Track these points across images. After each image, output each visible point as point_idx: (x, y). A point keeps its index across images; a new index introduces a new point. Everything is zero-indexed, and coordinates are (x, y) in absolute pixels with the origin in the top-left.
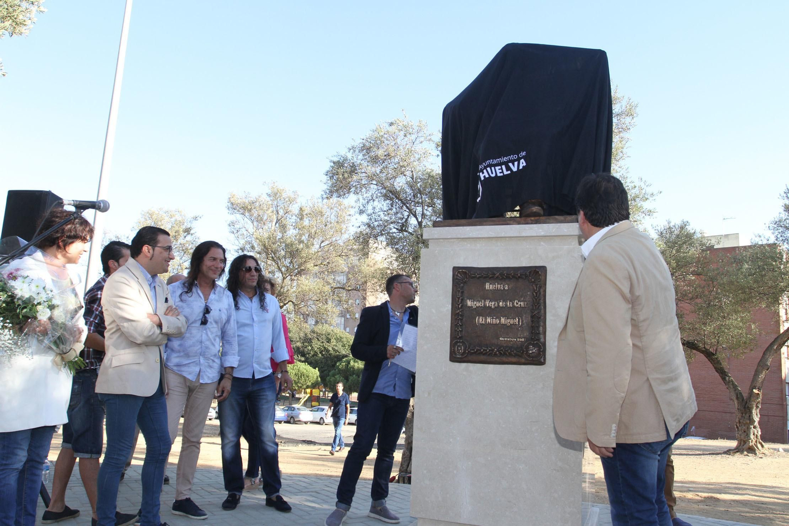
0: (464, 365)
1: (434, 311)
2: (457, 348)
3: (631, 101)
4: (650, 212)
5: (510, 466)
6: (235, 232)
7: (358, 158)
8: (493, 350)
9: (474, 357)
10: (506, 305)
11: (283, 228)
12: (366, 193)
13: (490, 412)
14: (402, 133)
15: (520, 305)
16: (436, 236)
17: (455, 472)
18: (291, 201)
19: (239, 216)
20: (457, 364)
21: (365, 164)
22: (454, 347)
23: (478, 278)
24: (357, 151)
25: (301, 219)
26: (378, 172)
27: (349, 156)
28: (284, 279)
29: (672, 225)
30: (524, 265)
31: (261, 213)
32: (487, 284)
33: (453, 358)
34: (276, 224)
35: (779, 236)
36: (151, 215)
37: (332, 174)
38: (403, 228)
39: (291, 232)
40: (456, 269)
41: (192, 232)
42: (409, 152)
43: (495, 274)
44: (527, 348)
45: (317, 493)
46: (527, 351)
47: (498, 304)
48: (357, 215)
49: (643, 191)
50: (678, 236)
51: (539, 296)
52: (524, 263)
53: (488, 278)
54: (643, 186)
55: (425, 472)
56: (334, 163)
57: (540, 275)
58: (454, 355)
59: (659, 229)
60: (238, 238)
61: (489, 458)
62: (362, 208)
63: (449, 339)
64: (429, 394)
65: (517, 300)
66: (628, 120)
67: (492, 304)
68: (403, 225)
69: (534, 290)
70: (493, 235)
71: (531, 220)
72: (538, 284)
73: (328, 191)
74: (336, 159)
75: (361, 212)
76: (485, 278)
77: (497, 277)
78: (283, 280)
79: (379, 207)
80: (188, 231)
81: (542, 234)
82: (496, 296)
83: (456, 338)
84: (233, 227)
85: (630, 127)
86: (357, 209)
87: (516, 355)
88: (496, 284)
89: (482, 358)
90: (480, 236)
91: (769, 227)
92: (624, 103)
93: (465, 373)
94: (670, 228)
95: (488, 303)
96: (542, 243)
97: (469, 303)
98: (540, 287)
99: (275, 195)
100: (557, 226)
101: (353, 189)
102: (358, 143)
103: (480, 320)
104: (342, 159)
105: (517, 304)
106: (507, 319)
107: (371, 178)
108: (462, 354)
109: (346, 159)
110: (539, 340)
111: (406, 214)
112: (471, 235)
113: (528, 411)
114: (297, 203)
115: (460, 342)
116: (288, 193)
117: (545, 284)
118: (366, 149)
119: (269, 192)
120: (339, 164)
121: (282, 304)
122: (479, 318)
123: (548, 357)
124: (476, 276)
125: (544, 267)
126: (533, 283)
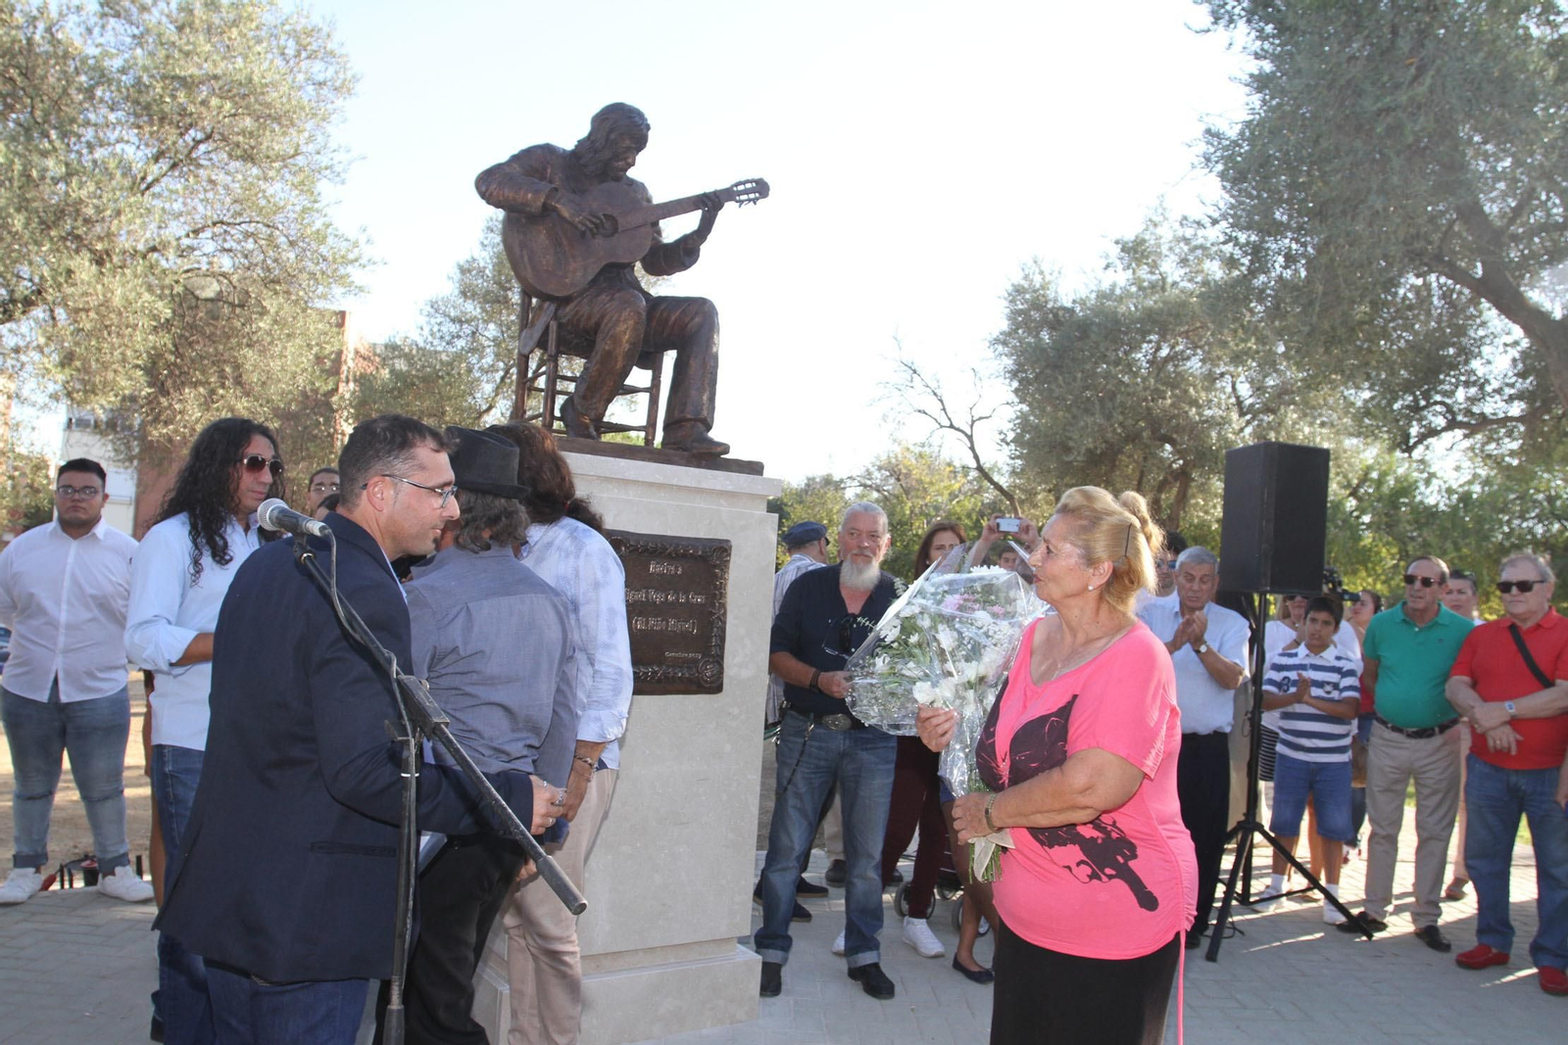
5: (666, 851)
8: (657, 672)
10: (678, 599)
15: (697, 599)
23: (642, 551)
32: (651, 563)
35: (435, 329)
43: (667, 548)
44: (705, 669)
46: (703, 675)
47: (667, 597)
53: (652, 554)
65: (693, 591)
67: (657, 597)
70: (659, 478)
76: (648, 552)
82: (664, 583)
87: (687, 680)
88: (666, 564)
90: (640, 479)
95: (651, 596)
96: (722, 502)
103: (639, 623)
105: (692, 598)
106: (678, 622)
113: (694, 765)
117: (729, 570)
122: (637, 619)
123: (726, 681)
124: (637, 549)
125: (728, 541)
126: (715, 566)
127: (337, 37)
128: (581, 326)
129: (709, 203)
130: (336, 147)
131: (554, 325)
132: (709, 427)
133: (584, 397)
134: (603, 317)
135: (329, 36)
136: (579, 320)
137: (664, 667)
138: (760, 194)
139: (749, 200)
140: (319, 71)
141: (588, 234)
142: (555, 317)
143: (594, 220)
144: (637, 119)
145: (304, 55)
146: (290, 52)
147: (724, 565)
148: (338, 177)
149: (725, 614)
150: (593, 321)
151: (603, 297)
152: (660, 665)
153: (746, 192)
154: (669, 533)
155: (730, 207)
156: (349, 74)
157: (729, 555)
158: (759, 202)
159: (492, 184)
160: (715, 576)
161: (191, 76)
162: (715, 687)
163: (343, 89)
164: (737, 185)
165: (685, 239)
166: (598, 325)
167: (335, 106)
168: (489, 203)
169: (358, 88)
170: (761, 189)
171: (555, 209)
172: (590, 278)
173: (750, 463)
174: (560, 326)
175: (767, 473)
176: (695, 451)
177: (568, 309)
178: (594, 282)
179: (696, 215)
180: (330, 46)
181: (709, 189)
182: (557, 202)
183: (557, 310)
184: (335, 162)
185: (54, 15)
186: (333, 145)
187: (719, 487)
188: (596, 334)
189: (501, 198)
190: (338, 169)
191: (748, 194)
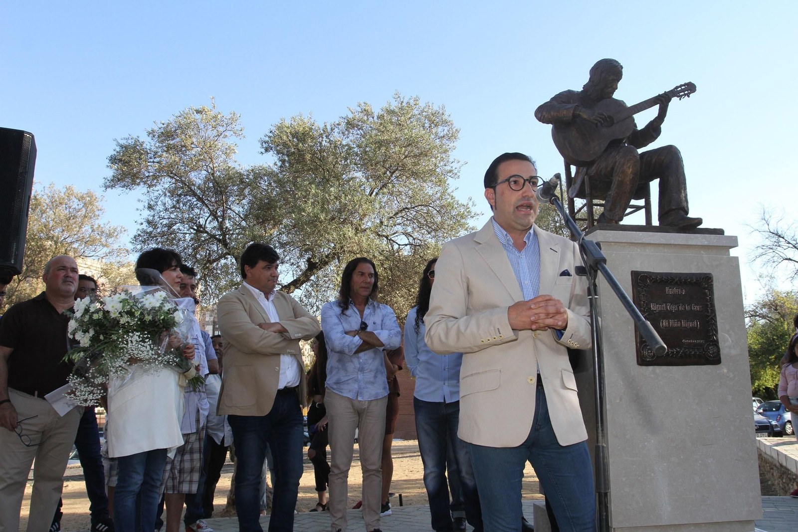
0: (651, 368)
1: (618, 315)
2: (646, 351)
5: (700, 462)
9: (662, 360)
10: (685, 308)
13: (679, 412)
15: (697, 308)
16: (611, 239)
17: (653, 475)
20: (644, 367)
23: (660, 283)
24: (157, 136)
30: (693, 272)
32: (667, 288)
33: (641, 362)
37: (116, 160)
40: (633, 274)
43: (674, 280)
44: (708, 349)
46: (708, 353)
47: (678, 307)
48: (145, 211)
51: (713, 301)
52: (694, 270)
53: (666, 284)
58: (641, 359)
61: (682, 457)
63: (635, 343)
64: (621, 400)
65: (693, 304)
67: (674, 308)
69: (708, 295)
70: (663, 241)
72: (710, 290)
73: (111, 179)
74: (125, 143)
76: (664, 283)
77: (676, 283)
81: (706, 243)
82: (675, 299)
87: (699, 356)
88: (675, 288)
89: (669, 360)
90: (652, 242)
93: (652, 376)
95: (669, 307)
96: (702, 252)
97: (653, 307)
103: (664, 323)
105: (694, 308)
106: (688, 322)
110: (716, 341)
112: (644, 241)
113: (710, 408)
117: (713, 291)
120: (128, 149)
122: (662, 322)
123: (722, 357)
124: (657, 280)
125: (710, 274)
126: (706, 288)
127: (447, 113)
128: (603, 173)
129: (663, 99)
130: (453, 160)
131: (586, 178)
132: (687, 213)
133: (611, 210)
134: (615, 163)
135: (443, 114)
136: (601, 171)
137: (683, 349)
138: (690, 90)
139: (685, 95)
140: (441, 130)
141: (599, 124)
142: (587, 174)
143: (602, 116)
144: (615, 63)
145: (433, 125)
146: (427, 125)
147: (710, 288)
148: (456, 176)
149: (715, 316)
150: (609, 169)
151: (613, 154)
152: (680, 348)
153: (683, 91)
154: (674, 271)
155: (675, 100)
156: (454, 130)
157: (712, 281)
158: (691, 95)
159: (544, 113)
160: (706, 294)
161: (386, 140)
162: (715, 360)
163: (452, 136)
164: (677, 88)
165: (651, 123)
166: (613, 169)
167: (449, 147)
168: (543, 123)
169: (460, 135)
170: (690, 88)
171: (579, 116)
172: (603, 149)
173: (715, 229)
174: (591, 178)
175: (726, 234)
176: (681, 226)
177: (594, 168)
178: (606, 150)
179: (657, 107)
180: (444, 117)
181: (662, 92)
182: (580, 112)
183: (587, 170)
184: (453, 169)
185: (329, 130)
186: (451, 160)
187: (700, 244)
188: (612, 176)
189: (550, 117)
190: (455, 171)
191: (684, 92)
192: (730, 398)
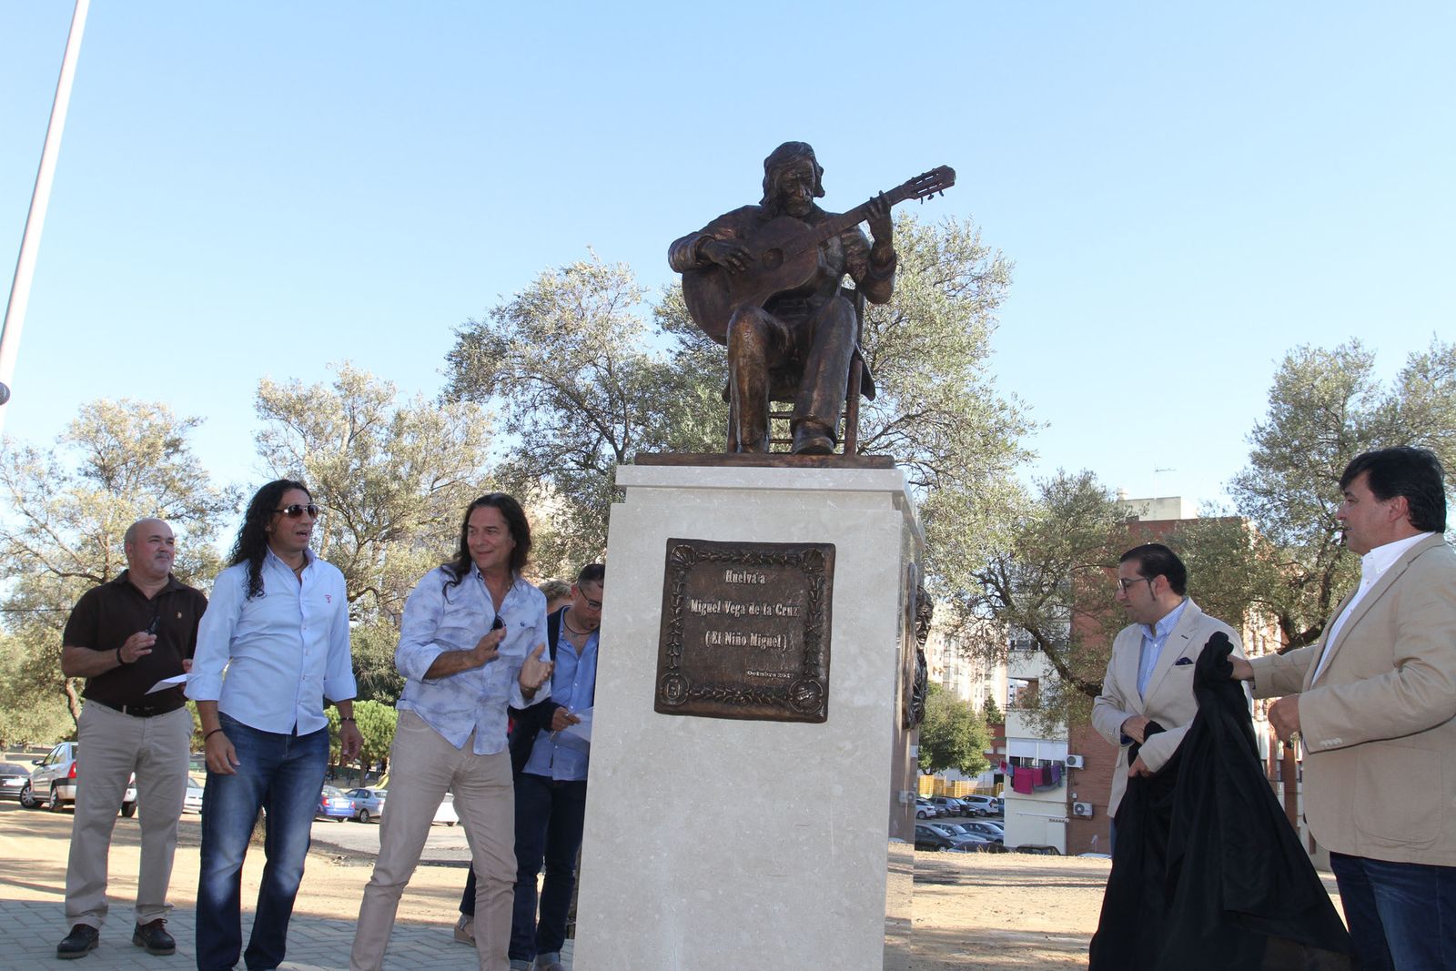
0: (680, 719)
1: (630, 619)
2: (670, 688)
3: (1003, 256)
4: (1027, 456)
5: (756, 906)
6: (269, 453)
7: (510, 330)
8: (735, 693)
9: (699, 706)
10: (762, 611)
11: (363, 450)
12: (523, 394)
13: (725, 807)
14: (590, 287)
15: (786, 612)
16: (639, 482)
17: (657, 916)
18: (381, 400)
19: (277, 424)
20: (668, 718)
21: (519, 340)
22: (664, 686)
23: (713, 561)
24: (507, 316)
25: (398, 435)
26: (545, 357)
27: (492, 324)
28: (360, 546)
29: (1066, 477)
30: (795, 540)
31: (321, 419)
32: (728, 572)
33: (662, 706)
34: (349, 442)
36: (101, 410)
37: (458, 358)
38: (589, 461)
39: (379, 459)
40: (672, 543)
41: (181, 448)
42: (604, 325)
43: (743, 555)
44: (796, 690)
45: (399, 955)
46: (795, 698)
47: (747, 609)
48: (504, 435)
49: (1019, 417)
50: (1076, 498)
51: (820, 598)
52: (796, 537)
53: (730, 562)
54: (1018, 408)
55: (601, 916)
56: (463, 337)
57: (823, 560)
58: (663, 701)
59: (1045, 483)
60: (275, 464)
61: (720, 892)
62: (513, 420)
63: (655, 671)
64: (615, 772)
65: (780, 602)
66: (996, 287)
67: (736, 609)
68: (588, 456)
69: (812, 587)
71: (812, 460)
72: (818, 576)
73: (451, 389)
74: (466, 331)
75: (512, 429)
76: (724, 560)
77: (747, 561)
78: (359, 548)
79: (544, 421)
80: (174, 445)
81: (831, 485)
82: (744, 594)
83: (667, 672)
84: (265, 443)
85: (999, 300)
86: (503, 424)
87: (776, 704)
88: (745, 573)
89: (714, 707)
90: (718, 485)
91: (1228, 489)
92: (990, 259)
93: (681, 734)
94: (1063, 483)
95: (728, 607)
96: (829, 502)
97: (695, 606)
98: (823, 581)
99: (350, 387)
100: (857, 474)
101: (498, 386)
102: (508, 301)
103: (713, 638)
104: (480, 330)
105: (780, 610)
106: (762, 637)
107: (532, 368)
108: (678, 699)
109: (484, 330)
110: (816, 676)
111: (595, 436)
112: (702, 483)
113: (792, 806)
114: (391, 403)
115: (673, 677)
116: (374, 383)
117: (832, 578)
118: (523, 312)
119: (339, 381)
120: (473, 339)
121: (353, 594)
122: (711, 634)
123: (832, 709)
124: (708, 558)
125: (832, 545)
126: (810, 574)
137: (744, 687)
138: (945, 183)
139: (930, 192)
143: (736, 253)
147: (828, 574)
149: (828, 627)
153: (924, 185)
157: (834, 557)
158: (944, 191)
162: (816, 715)
164: (913, 181)
170: (942, 178)
182: (706, 248)
191: (927, 187)
192: (838, 790)
